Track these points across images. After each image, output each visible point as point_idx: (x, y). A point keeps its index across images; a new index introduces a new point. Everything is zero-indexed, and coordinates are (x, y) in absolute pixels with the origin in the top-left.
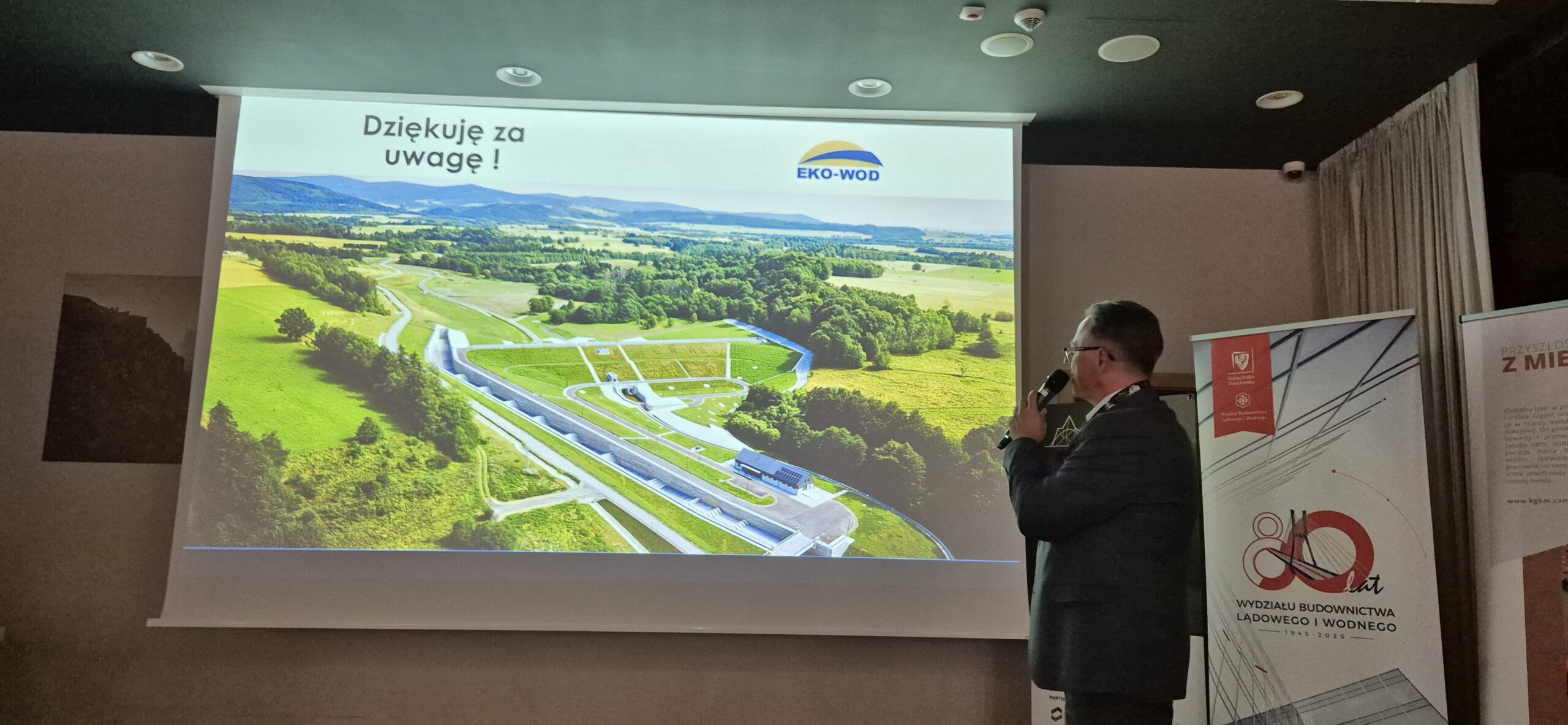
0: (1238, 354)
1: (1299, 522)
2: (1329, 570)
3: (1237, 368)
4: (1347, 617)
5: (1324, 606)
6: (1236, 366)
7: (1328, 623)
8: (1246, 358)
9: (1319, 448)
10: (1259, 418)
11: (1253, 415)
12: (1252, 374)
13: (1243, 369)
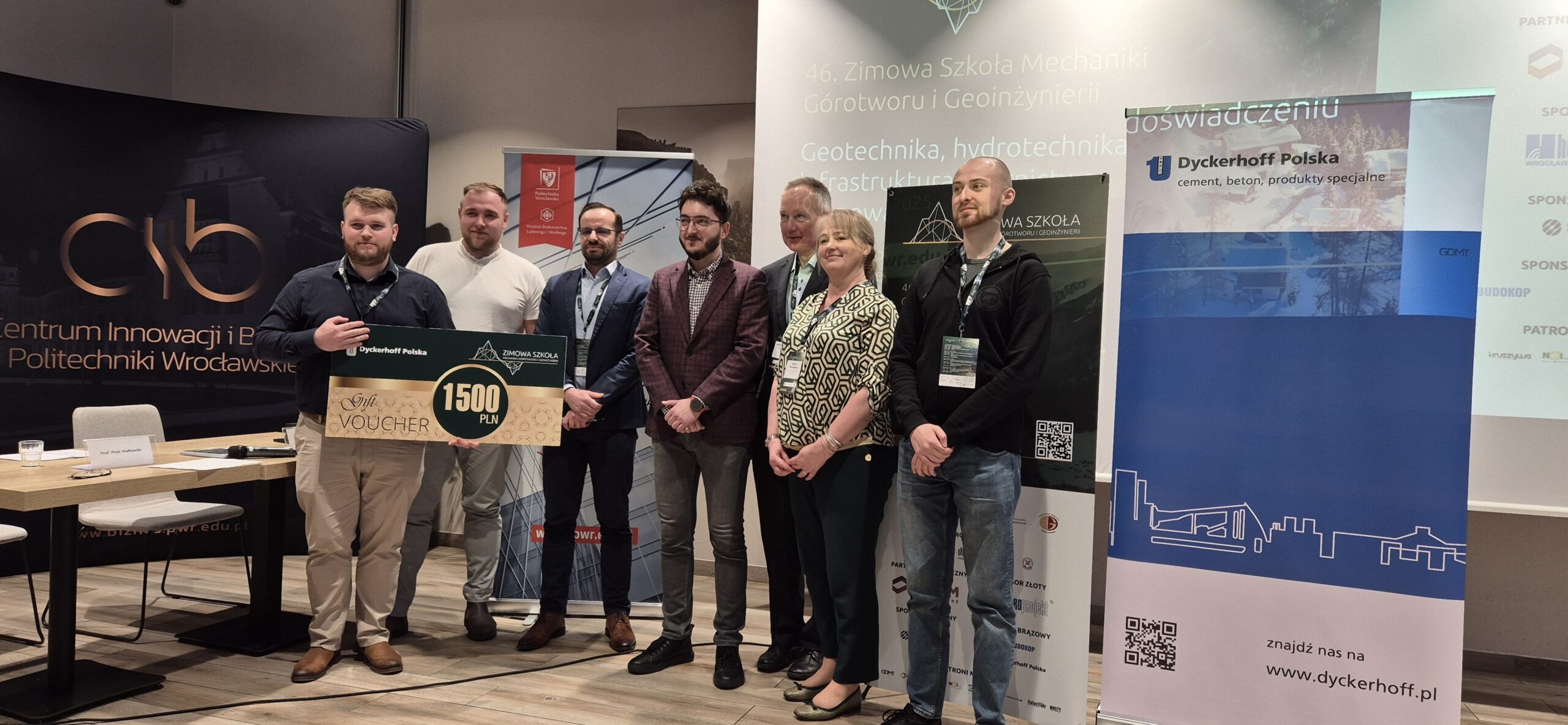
0: (546, 172)
3: (544, 184)
6: (543, 181)
8: (552, 175)
10: (559, 233)
11: (555, 230)
12: (556, 192)
13: (549, 186)
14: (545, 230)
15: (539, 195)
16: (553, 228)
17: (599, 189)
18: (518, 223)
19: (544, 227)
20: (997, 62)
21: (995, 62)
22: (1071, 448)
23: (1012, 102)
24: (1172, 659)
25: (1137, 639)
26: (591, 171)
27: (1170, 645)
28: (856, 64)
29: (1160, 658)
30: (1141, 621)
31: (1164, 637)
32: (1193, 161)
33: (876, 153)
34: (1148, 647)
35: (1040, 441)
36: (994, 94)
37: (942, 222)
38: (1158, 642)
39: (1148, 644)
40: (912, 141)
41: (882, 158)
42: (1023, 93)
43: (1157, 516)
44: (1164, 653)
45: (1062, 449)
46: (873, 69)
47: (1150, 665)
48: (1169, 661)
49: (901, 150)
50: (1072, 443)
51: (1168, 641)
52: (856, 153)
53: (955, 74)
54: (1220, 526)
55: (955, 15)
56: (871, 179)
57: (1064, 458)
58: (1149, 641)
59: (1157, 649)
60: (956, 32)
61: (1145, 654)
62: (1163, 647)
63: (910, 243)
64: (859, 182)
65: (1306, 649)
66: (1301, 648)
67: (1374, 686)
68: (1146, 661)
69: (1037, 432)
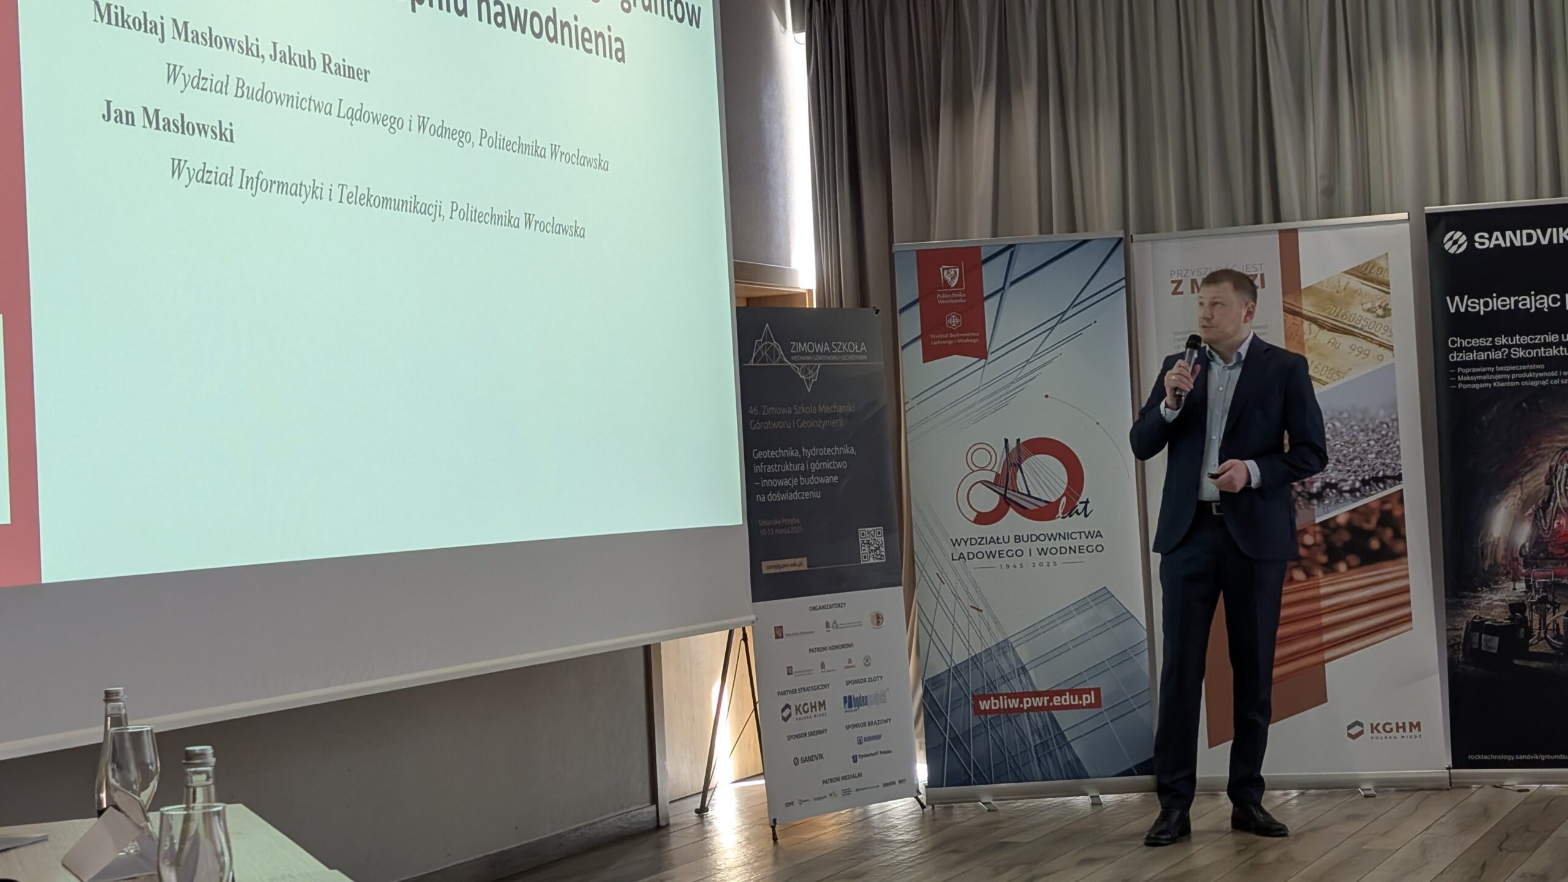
0: (948, 269)
1: (1013, 451)
2: (1043, 498)
3: (946, 285)
4: (1058, 544)
5: (1038, 535)
6: (945, 281)
7: (1042, 552)
8: (955, 272)
9: (1032, 372)
10: (971, 341)
11: (965, 338)
12: (963, 292)
13: (952, 286)
14: (952, 339)
15: (942, 298)
16: (963, 335)
17: (1013, 283)
18: (919, 333)
19: (952, 335)
26: (1002, 261)
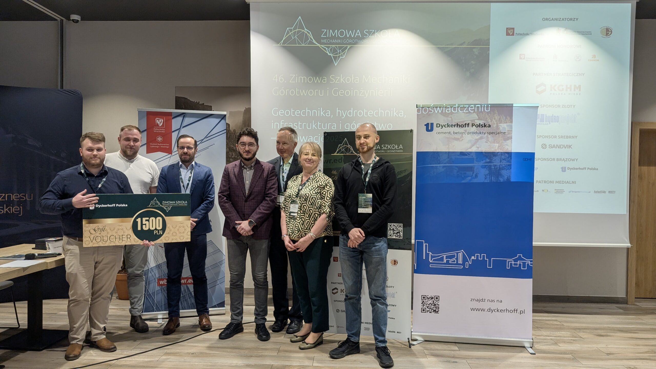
0: (158, 119)
3: (158, 125)
6: (157, 124)
10: (166, 147)
11: (164, 146)
12: (164, 128)
13: (160, 126)
14: (159, 145)
15: (156, 130)
16: (163, 145)
17: (183, 127)
18: (146, 142)
19: (158, 144)
20: (352, 79)
21: (352, 78)
22: (402, 233)
23: (359, 95)
24: (438, 309)
25: (425, 303)
26: (180, 119)
27: (437, 304)
28: (294, 75)
29: (434, 309)
30: (427, 296)
31: (435, 301)
32: (441, 125)
33: (304, 113)
34: (429, 306)
35: (390, 231)
36: (352, 91)
37: (347, 146)
38: (433, 303)
39: (429, 305)
40: (319, 109)
41: (307, 115)
42: (363, 91)
43: (432, 257)
44: (435, 307)
45: (398, 234)
46: (302, 78)
47: (430, 312)
48: (437, 310)
49: (314, 112)
50: (402, 232)
51: (437, 303)
52: (296, 113)
53: (336, 82)
54: (454, 259)
55: (335, 58)
56: (302, 124)
57: (399, 237)
58: (430, 304)
59: (433, 306)
60: (336, 65)
61: (428, 308)
62: (435, 305)
63: (334, 154)
64: (297, 125)
65: (483, 300)
66: (482, 300)
67: (505, 311)
68: (429, 311)
69: (388, 228)
